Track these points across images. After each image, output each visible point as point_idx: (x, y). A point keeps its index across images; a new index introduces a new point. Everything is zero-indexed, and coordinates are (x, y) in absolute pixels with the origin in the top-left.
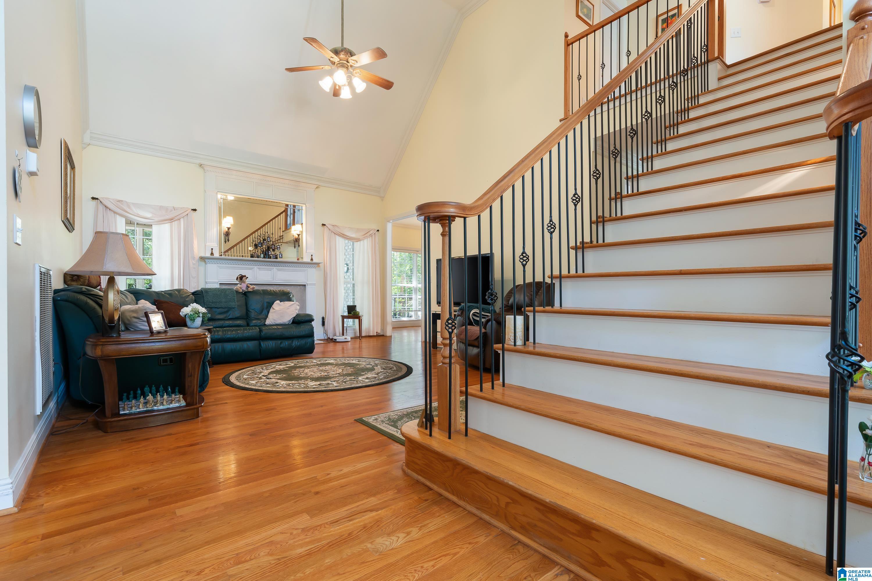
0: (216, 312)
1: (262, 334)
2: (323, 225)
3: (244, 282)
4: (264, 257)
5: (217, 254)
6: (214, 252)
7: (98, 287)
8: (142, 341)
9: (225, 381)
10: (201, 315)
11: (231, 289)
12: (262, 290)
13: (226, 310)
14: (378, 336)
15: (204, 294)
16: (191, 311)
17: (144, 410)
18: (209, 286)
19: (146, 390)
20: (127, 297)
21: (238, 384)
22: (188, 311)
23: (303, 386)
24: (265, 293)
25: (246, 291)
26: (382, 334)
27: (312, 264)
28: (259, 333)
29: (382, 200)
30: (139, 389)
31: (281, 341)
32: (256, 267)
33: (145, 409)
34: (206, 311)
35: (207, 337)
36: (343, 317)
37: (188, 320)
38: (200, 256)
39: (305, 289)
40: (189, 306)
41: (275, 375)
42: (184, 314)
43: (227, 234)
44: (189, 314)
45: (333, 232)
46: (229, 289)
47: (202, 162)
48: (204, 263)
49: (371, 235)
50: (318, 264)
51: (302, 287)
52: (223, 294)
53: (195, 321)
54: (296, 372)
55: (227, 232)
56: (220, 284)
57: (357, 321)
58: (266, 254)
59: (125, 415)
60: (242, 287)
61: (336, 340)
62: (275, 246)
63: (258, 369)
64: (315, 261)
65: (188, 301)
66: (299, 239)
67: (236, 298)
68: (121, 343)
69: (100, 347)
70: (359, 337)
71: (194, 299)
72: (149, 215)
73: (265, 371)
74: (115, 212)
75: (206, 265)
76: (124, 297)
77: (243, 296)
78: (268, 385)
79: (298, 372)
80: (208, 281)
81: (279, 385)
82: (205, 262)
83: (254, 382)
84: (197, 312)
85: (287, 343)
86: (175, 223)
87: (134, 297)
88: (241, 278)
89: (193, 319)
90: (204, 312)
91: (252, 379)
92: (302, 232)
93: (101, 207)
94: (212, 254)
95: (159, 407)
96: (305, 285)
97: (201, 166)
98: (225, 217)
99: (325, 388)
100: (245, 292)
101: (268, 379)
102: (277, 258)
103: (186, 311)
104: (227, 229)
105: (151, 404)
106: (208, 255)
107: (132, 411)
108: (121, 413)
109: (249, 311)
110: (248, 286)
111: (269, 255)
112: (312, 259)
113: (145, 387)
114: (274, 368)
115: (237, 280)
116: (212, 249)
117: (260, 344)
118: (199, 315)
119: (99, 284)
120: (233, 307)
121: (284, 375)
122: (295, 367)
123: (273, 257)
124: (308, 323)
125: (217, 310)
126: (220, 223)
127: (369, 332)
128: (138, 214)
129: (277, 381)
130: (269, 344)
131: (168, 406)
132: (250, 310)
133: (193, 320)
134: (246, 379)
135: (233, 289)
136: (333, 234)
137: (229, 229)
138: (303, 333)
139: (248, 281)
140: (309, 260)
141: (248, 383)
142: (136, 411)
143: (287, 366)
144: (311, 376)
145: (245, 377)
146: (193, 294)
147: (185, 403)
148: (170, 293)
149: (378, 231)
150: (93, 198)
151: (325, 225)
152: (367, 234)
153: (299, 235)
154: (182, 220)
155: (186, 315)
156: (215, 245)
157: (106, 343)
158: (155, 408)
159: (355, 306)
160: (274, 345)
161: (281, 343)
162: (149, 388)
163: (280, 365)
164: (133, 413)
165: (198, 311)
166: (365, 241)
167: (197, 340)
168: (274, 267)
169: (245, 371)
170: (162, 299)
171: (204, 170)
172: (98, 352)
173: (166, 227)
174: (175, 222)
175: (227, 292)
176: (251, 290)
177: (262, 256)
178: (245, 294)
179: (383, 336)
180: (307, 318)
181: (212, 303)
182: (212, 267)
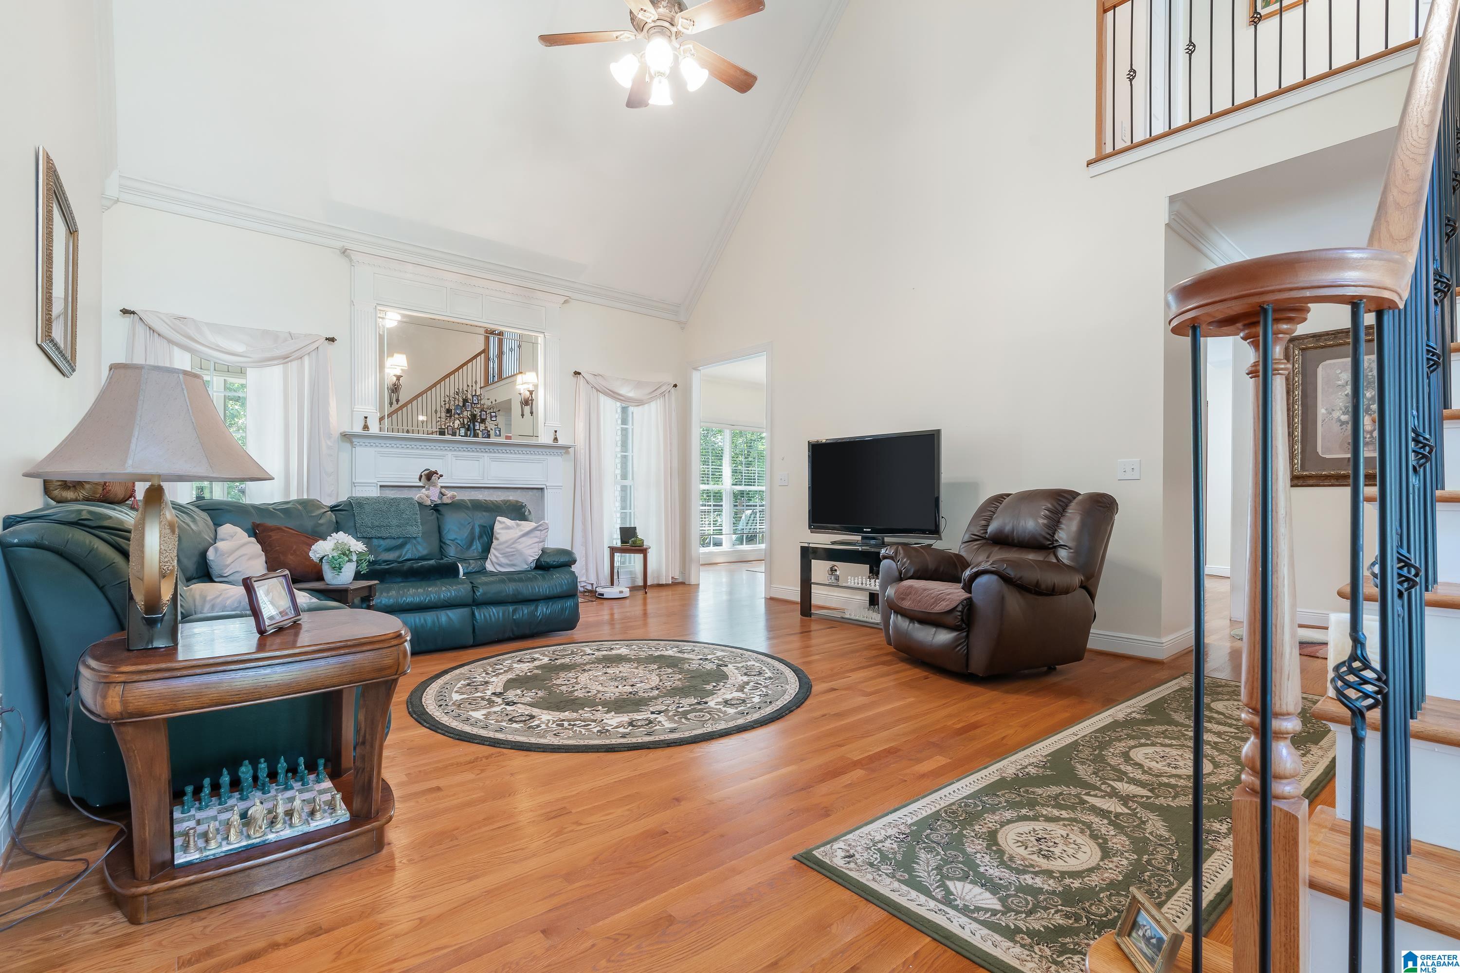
0: (380, 546)
1: (478, 594)
2: (577, 373)
3: (435, 486)
4: (466, 435)
5: (374, 429)
6: (369, 424)
7: (128, 499)
8: (238, 667)
9: (415, 713)
10: (354, 558)
11: (409, 499)
12: (470, 500)
13: (401, 541)
14: (675, 584)
15: (356, 510)
16: (333, 550)
17: (241, 847)
18: (362, 492)
19: (243, 773)
20: (194, 521)
21: (445, 720)
22: (327, 549)
23: (595, 730)
24: (478, 506)
25: (439, 502)
26: (680, 580)
27: (556, 447)
28: (472, 592)
29: (683, 328)
30: (225, 771)
31: (514, 607)
32: (450, 454)
33: (244, 843)
34: (365, 549)
35: (406, 641)
36: (613, 550)
37: (326, 569)
38: (342, 431)
39: (543, 497)
40: (329, 537)
41: (519, 692)
42: (318, 556)
43: (395, 389)
44: (330, 556)
45: (595, 388)
46: (405, 499)
47: (348, 245)
48: (348, 445)
49: (663, 394)
50: (566, 448)
51: (539, 493)
52: (392, 509)
53: (343, 570)
54: (562, 682)
55: (395, 385)
56: (381, 486)
57: (639, 557)
58: (468, 429)
59: (189, 867)
60: (430, 495)
61: (603, 595)
62: (486, 412)
63: (477, 672)
64: (561, 442)
65: (322, 525)
66: (532, 400)
67: (418, 516)
68: (179, 674)
69: (119, 689)
70: (644, 588)
71: (335, 521)
72: (240, 348)
73: (494, 679)
74: (170, 341)
75: (354, 449)
76: (187, 519)
77: (433, 513)
78: (515, 725)
79: (566, 682)
80: (357, 481)
81: (538, 726)
82: (352, 443)
83: (478, 715)
84: (347, 552)
85: (526, 611)
86: (294, 366)
87: (209, 519)
88: (429, 476)
89: (338, 566)
90: (360, 551)
91: (473, 703)
92: (536, 386)
93: (140, 329)
94: (366, 427)
95: (281, 833)
96: (542, 489)
97: (344, 253)
98: (391, 354)
99: (649, 734)
100: (436, 505)
101: (508, 704)
102: (489, 436)
103: (322, 549)
104: (395, 379)
105: (261, 828)
106: (358, 429)
107: (208, 853)
108: (180, 859)
109: (445, 543)
110: (441, 493)
111: (475, 430)
112: (556, 439)
113: (241, 765)
114: (510, 669)
115: (420, 479)
116: (366, 418)
117: (473, 614)
118: (350, 557)
119: (132, 495)
120: (415, 536)
121: (541, 694)
122: (552, 669)
123: (483, 434)
124: (566, 569)
125: (382, 542)
126: (382, 366)
127: (658, 577)
128: (218, 346)
129: (528, 710)
130: (491, 613)
131: (306, 829)
132: (448, 542)
133: (338, 568)
134: (459, 705)
135: (412, 499)
136: (595, 390)
137: (398, 378)
138: (558, 590)
139: (441, 482)
140: (549, 441)
141: (468, 719)
142: (219, 850)
143: (537, 663)
144: (599, 696)
145: (456, 697)
146: (333, 509)
147: (348, 815)
148: (286, 510)
149: (675, 386)
150: (125, 312)
151: (579, 374)
152: (657, 392)
153: (531, 393)
154: (306, 360)
155: (323, 558)
156: (372, 411)
157: (136, 678)
158: (271, 837)
159: (635, 528)
160: (501, 614)
161: (514, 611)
162: (250, 767)
163: (519, 661)
164: (212, 857)
165: (349, 550)
166: (653, 404)
167: (381, 651)
168: (484, 454)
169: (451, 679)
170: (270, 522)
171: (351, 260)
172: (114, 703)
173: (274, 374)
174: (293, 363)
175: (402, 506)
176: (449, 501)
177: (463, 431)
178: (436, 508)
179: (683, 583)
180: (563, 559)
181: (372, 528)
182: (365, 454)
